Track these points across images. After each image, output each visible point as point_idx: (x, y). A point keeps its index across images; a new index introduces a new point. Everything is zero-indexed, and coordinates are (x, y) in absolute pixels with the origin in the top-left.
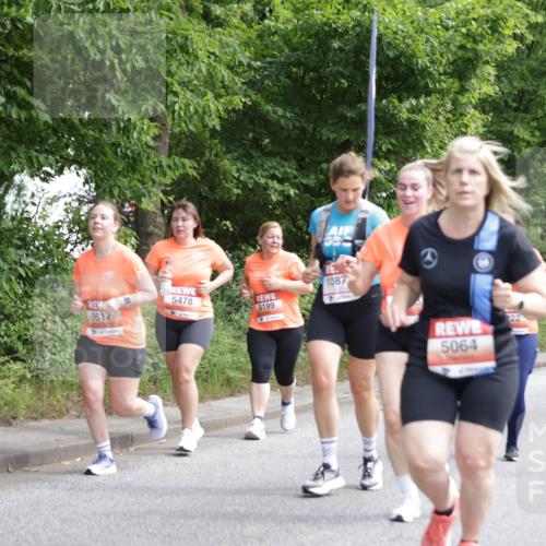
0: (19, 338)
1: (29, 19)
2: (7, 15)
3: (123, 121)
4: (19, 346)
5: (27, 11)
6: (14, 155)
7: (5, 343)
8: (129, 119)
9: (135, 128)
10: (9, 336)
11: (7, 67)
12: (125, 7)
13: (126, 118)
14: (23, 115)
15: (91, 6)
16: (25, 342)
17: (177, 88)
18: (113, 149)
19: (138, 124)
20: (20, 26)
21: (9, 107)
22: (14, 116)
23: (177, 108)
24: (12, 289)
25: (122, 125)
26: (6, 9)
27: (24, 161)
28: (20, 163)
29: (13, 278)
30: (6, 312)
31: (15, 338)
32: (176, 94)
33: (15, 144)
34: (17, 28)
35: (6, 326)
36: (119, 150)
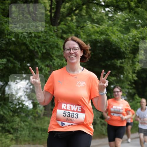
17: (55, 58)
19: (44, 68)
23: (55, 63)
31: (10, 128)
32: (55, 60)
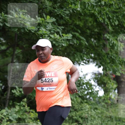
0: (80, 117)
1: (79, 9)
2: (71, 8)
3: (111, 43)
4: (80, 119)
5: (78, 6)
6: (76, 55)
7: (75, 119)
8: (114, 43)
9: (116, 46)
10: (76, 116)
11: (72, 26)
12: (111, 3)
13: (112, 42)
14: (78, 42)
15: (99, 4)
16: (82, 118)
18: (107, 55)
20: (75, 11)
21: (73, 39)
22: (75, 42)
24: (77, 100)
25: (111, 45)
26: (70, 6)
27: (79, 57)
28: (78, 58)
29: (77, 97)
30: (75, 108)
33: (76, 52)
34: (74, 12)
35: (75, 113)
36: (109, 56)
